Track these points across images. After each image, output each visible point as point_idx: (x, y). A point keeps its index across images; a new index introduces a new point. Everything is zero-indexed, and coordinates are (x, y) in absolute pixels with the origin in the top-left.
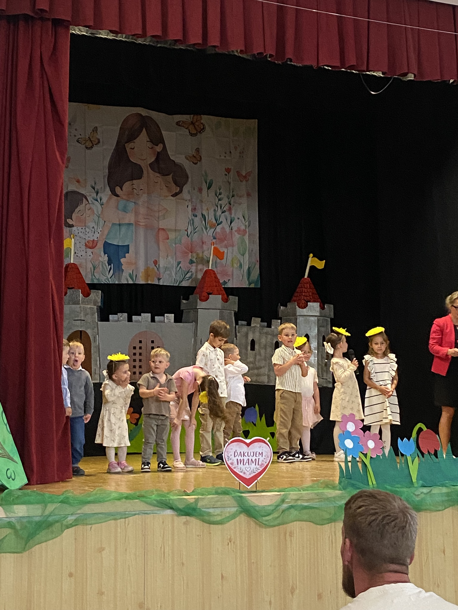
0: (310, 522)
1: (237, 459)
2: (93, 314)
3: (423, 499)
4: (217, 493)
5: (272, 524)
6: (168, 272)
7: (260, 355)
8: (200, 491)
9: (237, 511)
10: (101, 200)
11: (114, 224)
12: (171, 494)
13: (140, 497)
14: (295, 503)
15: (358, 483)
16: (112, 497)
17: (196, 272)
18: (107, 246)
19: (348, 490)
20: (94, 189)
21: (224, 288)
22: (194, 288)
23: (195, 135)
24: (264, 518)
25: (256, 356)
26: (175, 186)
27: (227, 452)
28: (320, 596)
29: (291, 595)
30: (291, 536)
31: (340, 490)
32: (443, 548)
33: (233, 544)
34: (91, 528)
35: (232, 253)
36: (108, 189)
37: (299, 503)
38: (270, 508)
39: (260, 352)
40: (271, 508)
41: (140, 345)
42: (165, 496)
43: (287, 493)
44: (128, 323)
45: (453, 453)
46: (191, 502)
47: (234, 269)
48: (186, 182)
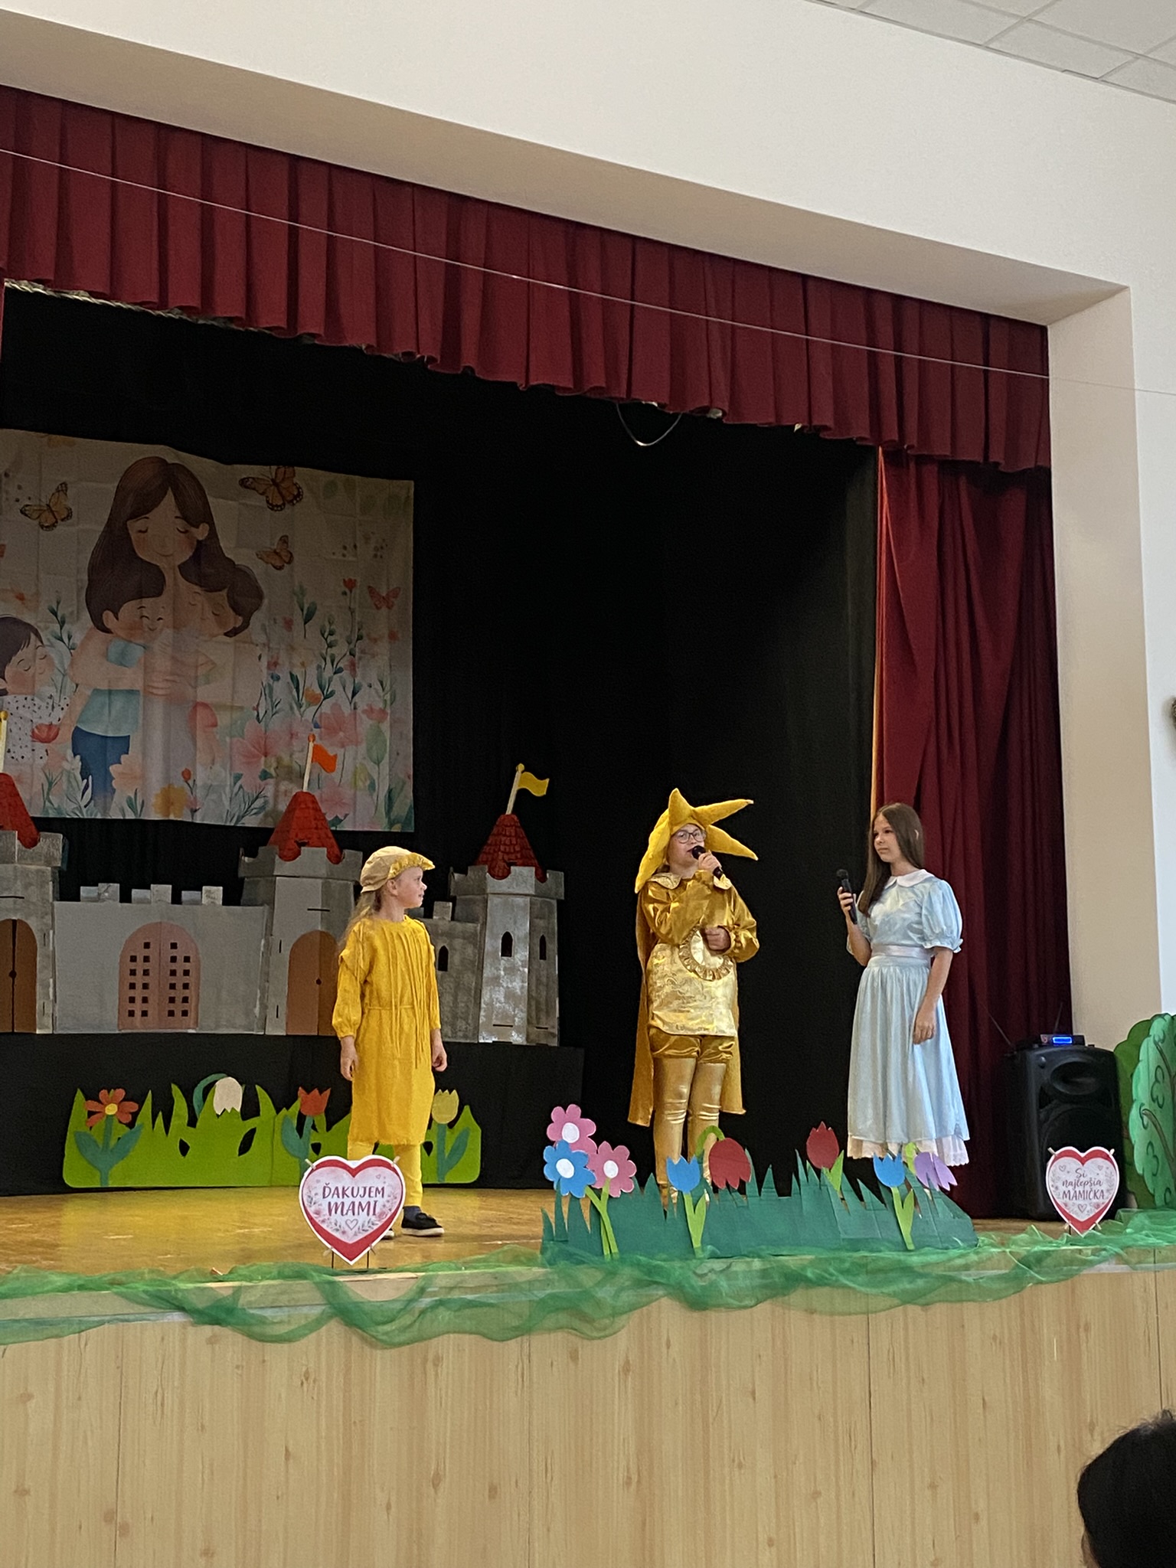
0: (477, 1333)
1: (330, 1203)
2: (43, 884)
3: (712, 1284)
4: (281, 1276)
5: (397, 1340)
6: (214, 797)
8: (244, 1272)
9: (322, 1313)
10: (69, 639)
11: (96, 691)
12: (181, 1277)
13: (113, 1283)
14: (449, 1293)
15: (581, 1252)
16: (49, 1287)
17: (276, 796)
18: (80, 739)
19: (559, 1266)
20: (55, 614)
21: (334, 832)
22: (271, 830)
23: (281, 507)
24: (382, 1328)
26: (231, 611)
27: (309, 1187)
28: (493, 1491)
29: (432, 1493)
30: (436, 1365)
31: (543, 1266)
32: (750, 1386)
33: (312, 1385)
34: (5, 1350)
35: (355, 759)
36: (86, 615)
37: (456, 1295)
38: (391, 1306)
40: (398, 1306)
41: (146, 952)
42: (166, 1284)
43: (431, 1273)
44: (120, 905)
45: (776, 1188)
46: (225, 1293)
47: (358, 793)
48: (257, 607)
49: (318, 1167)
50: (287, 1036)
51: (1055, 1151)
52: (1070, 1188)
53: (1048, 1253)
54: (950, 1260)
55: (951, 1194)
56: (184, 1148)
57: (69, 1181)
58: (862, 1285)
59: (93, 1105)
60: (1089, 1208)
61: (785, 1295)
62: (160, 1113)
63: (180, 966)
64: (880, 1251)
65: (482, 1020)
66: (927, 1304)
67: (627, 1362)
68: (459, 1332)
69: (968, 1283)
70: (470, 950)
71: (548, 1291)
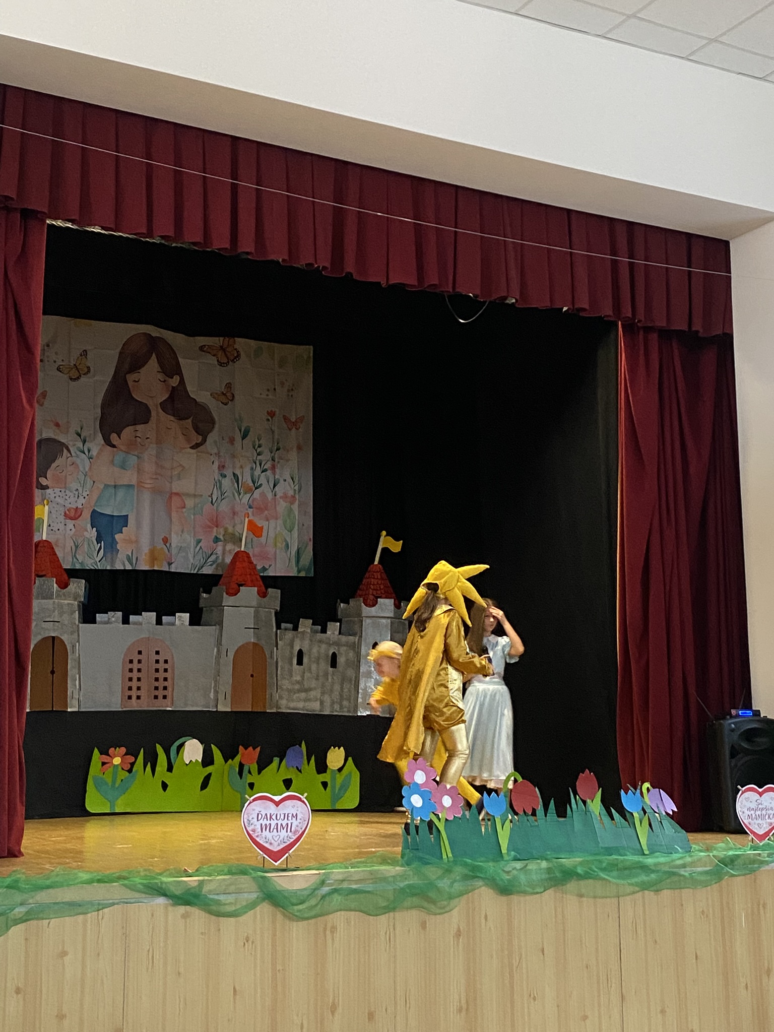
0: (359, 911)
1: (261, 824)
2: (73, 612)
3: (515, 878)
4: (230, 873)
5: (306, 915)
6: (184, 554)
7: (311, 672)
8: (205, 870)
9: (257, 898)
10: (89, 451)
11: (106, 486)
12: (165, 874)
13: (120, 878)
14: (339, 884)
15: (427, 857)
16: (78, 881)
17: (224, 553)
18: (96, 517)
19: (413, 866)
20: (80, 436)
21: (262, 577)
22: (221, 576)
23: (226, 364)
24: (296, 908)
25: (304, 673)
26: (196, 434)
27: (247, 814)
28: (371, 1016)
29: (331, 1017)
31: (402, 866)
32: (541, 946)
33: (251, 943)
34: (49, 923)
35: (275, 529)
36: (100, 435)
37: (345, 885)
38: (303, 892)
39: (310, 669)
40: (306, 893)
41: (140, 657)
42: (157, 879)
43: (329, 871)
44: (122, 626)
45: (557, 813)
46: (194, 886)
47: (278, 551)
48: (211, 431)
49: (254, 800)
50: (231, 712)
51: (742, 787)
52: (752, 812)
53: (738, 856)
54: (673, 861)
55: (673, 817)
56: (165, 786)
57: (90, 807)
58: (614, 878)
59: (105, 758)
60: (765, 826)
61: (563, 885)
62: (149, 763)
63: (161, 666)
64: (626, 855)
65: (360, 700)
66: (657, 891)
67: (459, 930)
68: (347, 910)
69: (684, 876)
70: (351, 654)
71: (407, 883)
